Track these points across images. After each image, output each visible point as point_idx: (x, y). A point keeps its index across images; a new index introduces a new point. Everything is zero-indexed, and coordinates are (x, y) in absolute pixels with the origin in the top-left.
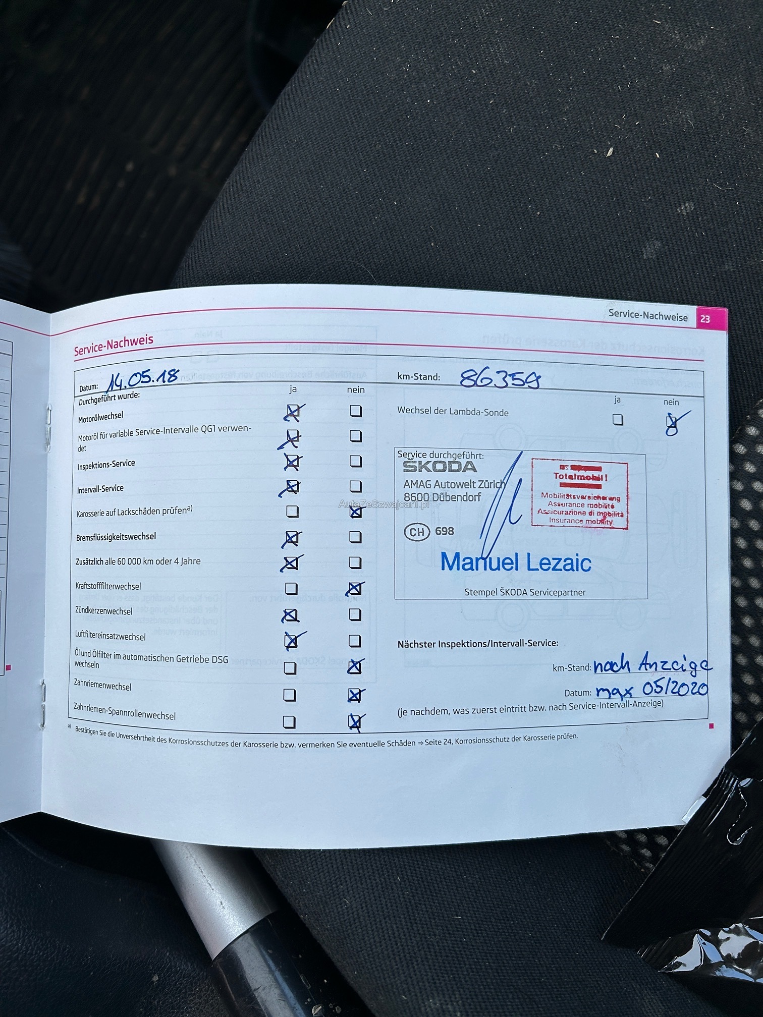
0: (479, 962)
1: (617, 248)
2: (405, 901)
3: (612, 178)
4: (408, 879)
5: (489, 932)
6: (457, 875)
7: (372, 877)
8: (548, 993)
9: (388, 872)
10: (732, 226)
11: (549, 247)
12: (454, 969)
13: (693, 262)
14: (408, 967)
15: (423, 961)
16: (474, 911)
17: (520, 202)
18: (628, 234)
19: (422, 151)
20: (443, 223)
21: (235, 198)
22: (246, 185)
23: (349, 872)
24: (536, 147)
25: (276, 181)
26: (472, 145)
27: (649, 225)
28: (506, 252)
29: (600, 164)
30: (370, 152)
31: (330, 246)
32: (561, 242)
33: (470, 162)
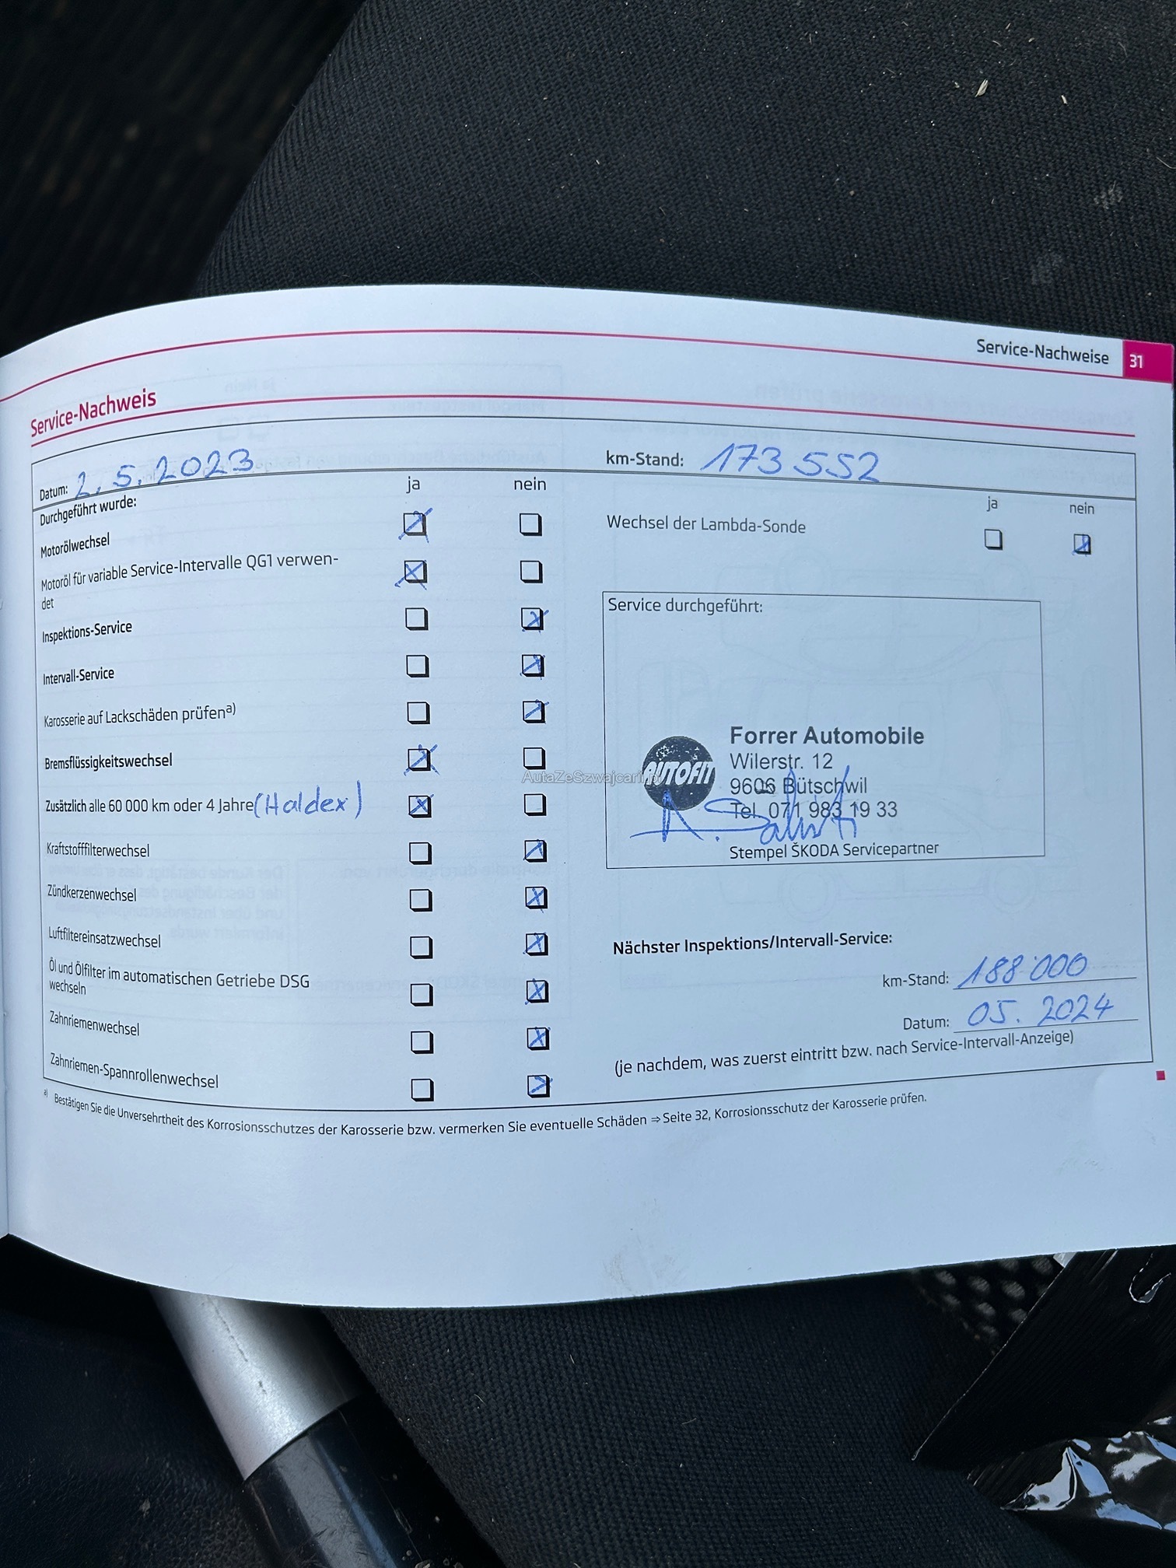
0: (707, 1503)
1: (987, 263)
2: (583, 1399)
3: (984, 134)
4: (589, 1361)
5: (724, 1451)
6: (672, 1352)
7: (525, 1357)
8: (822, 1553)
9: (554, 1348)
11: (868, 255)
12: (666, 1516)
13: (1116, 295)
14: (585, 1513)
15: (611, 1504)
16: (699, 1414)
17: (820, 172)
18: (1007, 239)
19: (649, 68)
20: (682, 204)
21: (307, 140)
22: (328, 117)
23: (485, 1349)
24: (853, 71)
25: (383, 111)
26: (739, 61)
27: (1044, 224)
28: (791, 261)
29: (963, 108)
30: (555, 65)
31: (479, 236)
32: (888, 247)
33: (733, 93)
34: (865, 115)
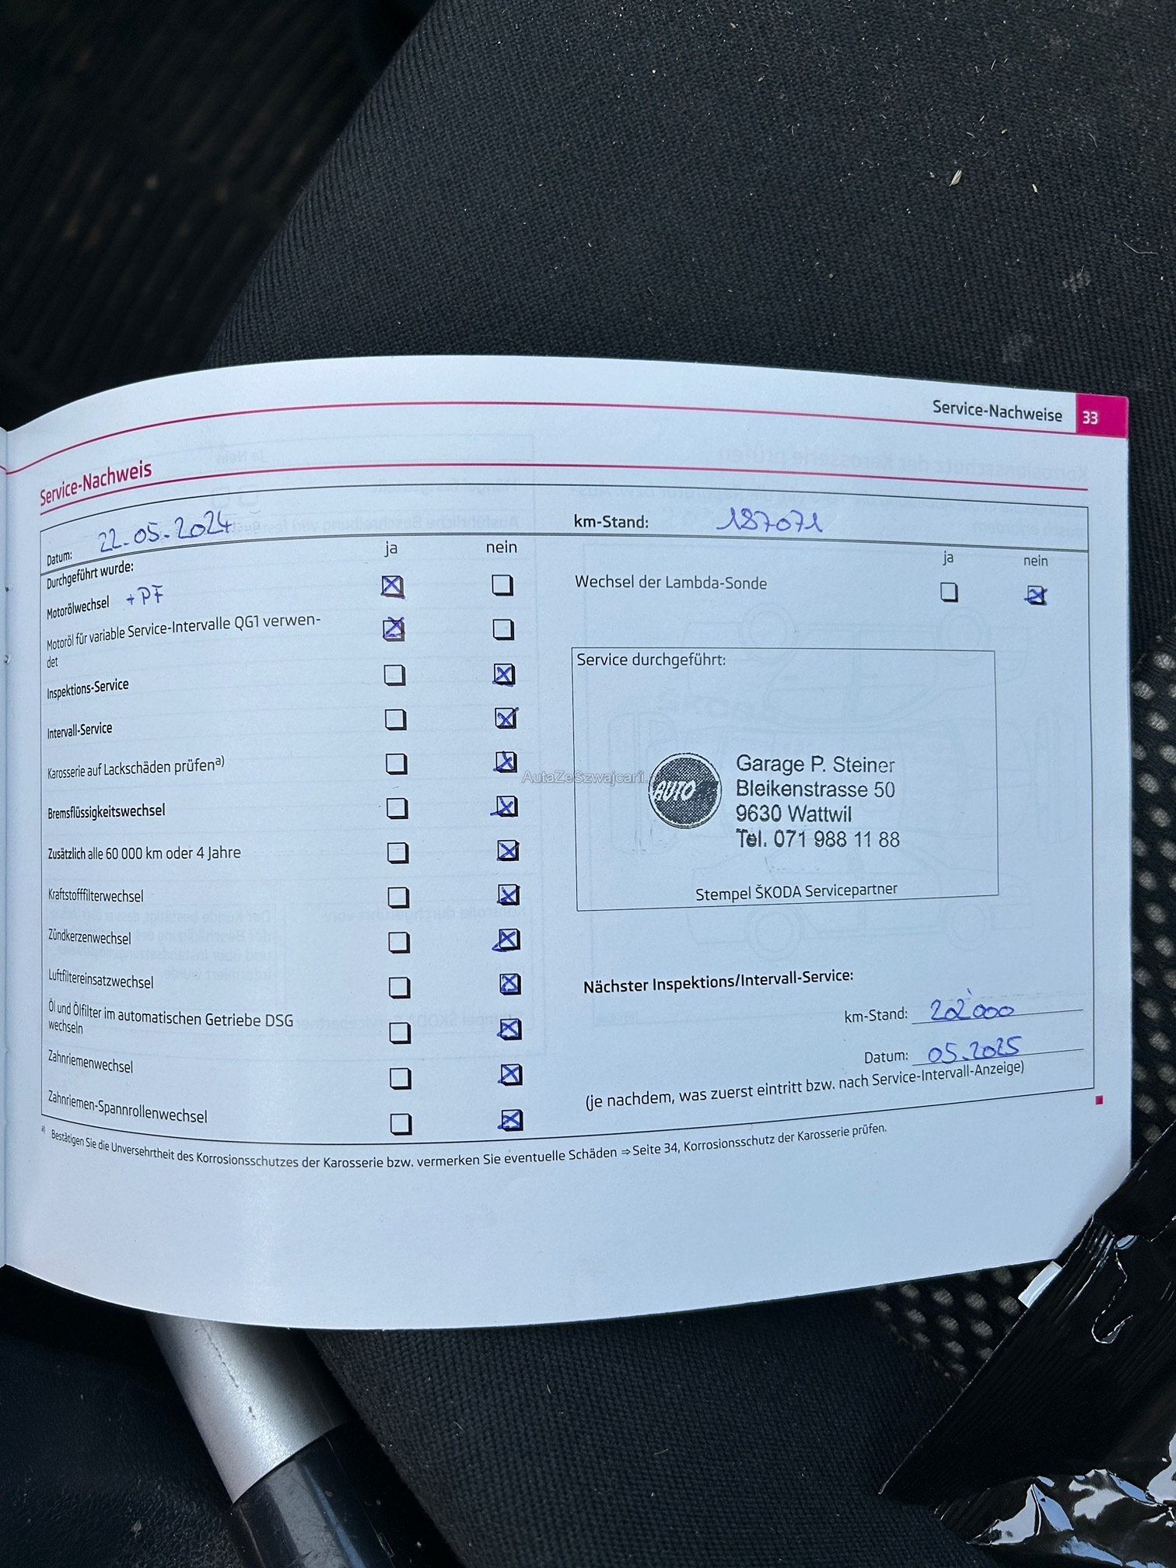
0: (677, 1532)
1: (960, 343)
2: (558, 1428)
3: (957, 221)
4: (565, 1391)
5: (695, 1481)
6: (646, 1384)
7: (503, 1386)
9: (531, 1378)
10: (1151, 315)
11: (846, 334)
12: (636, 1544)
13: (1084, 374)
14: (558, 1539)
15: (583, 1530)
17: (801, 256)
18: (979, 320)
19: (639, 158)
20: (669, 284)
21: (315, 222)
22: (335, 200)
23: (465, 1378)
24: (833, 161)
25: (387, 196)
26: (724, 152)
27: (1014, 306)
28: (772, 339)
29: (938, 197)
30: (550, 154)
31: (476, 313)
32: (866, 327)
33: (719, 181)
34: (844, 202)
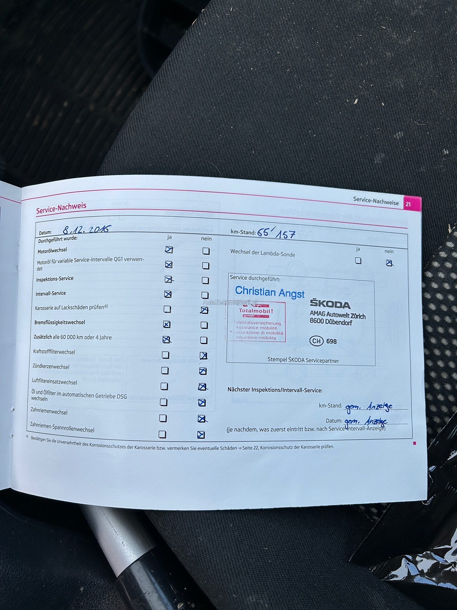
0: (278, 575)
1: (360, 157)
2: (235, 539)
3: (357, 116)
4: (237, 526)
5: (284, 557)
6: (265, 523)
7: (215, 524)
8: (318, 593)
9: (225, 521)
10: (425, 146)
11: (321, 155)
12: (264, 579)
13: (403, 166)
14: (237, 577)
15: (245, 574)
16: (275, 544)
17: (304, 129)
18: (366, 149)
19: (248, 98)
20: (259, 140)
21: (137, 122)
22: (144, 115)
23: (202, 522)
24: (314, 97)
25: (162, 113)
26: (277, 95)
27: (378, 144)
28: (296, 157)
29: (350, 108)
30: (217, 97)
31: (194, 152)
32: (327, 152)
33: (275, 105)
34: (318, 111)
